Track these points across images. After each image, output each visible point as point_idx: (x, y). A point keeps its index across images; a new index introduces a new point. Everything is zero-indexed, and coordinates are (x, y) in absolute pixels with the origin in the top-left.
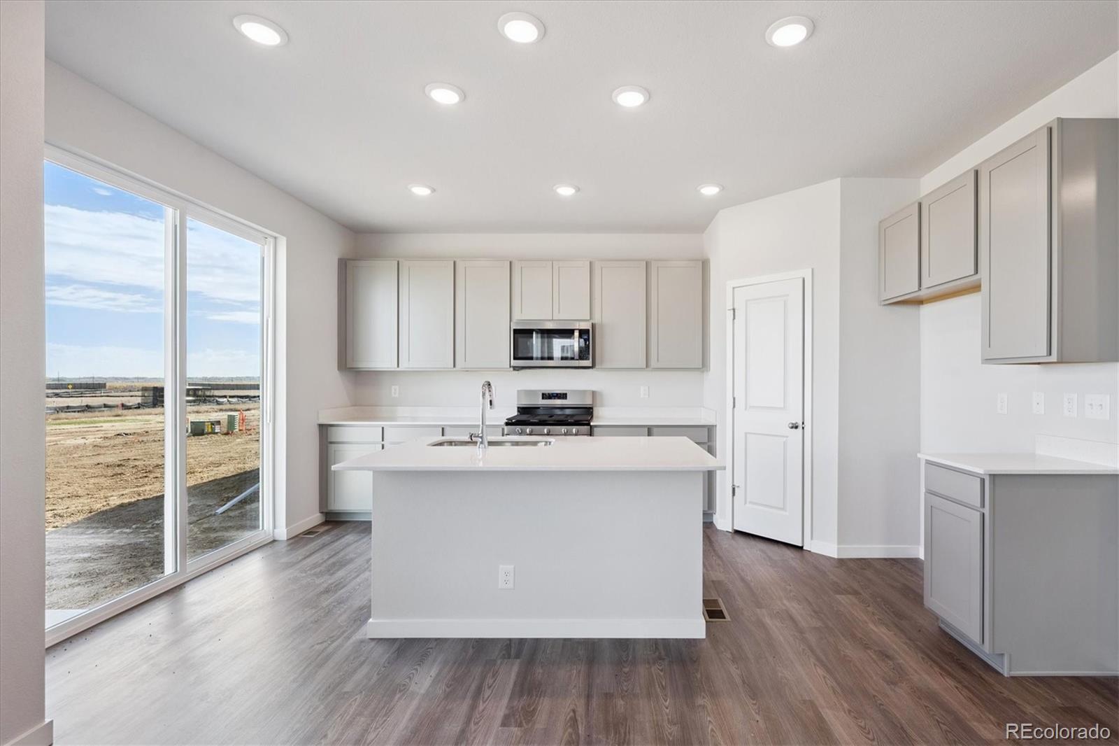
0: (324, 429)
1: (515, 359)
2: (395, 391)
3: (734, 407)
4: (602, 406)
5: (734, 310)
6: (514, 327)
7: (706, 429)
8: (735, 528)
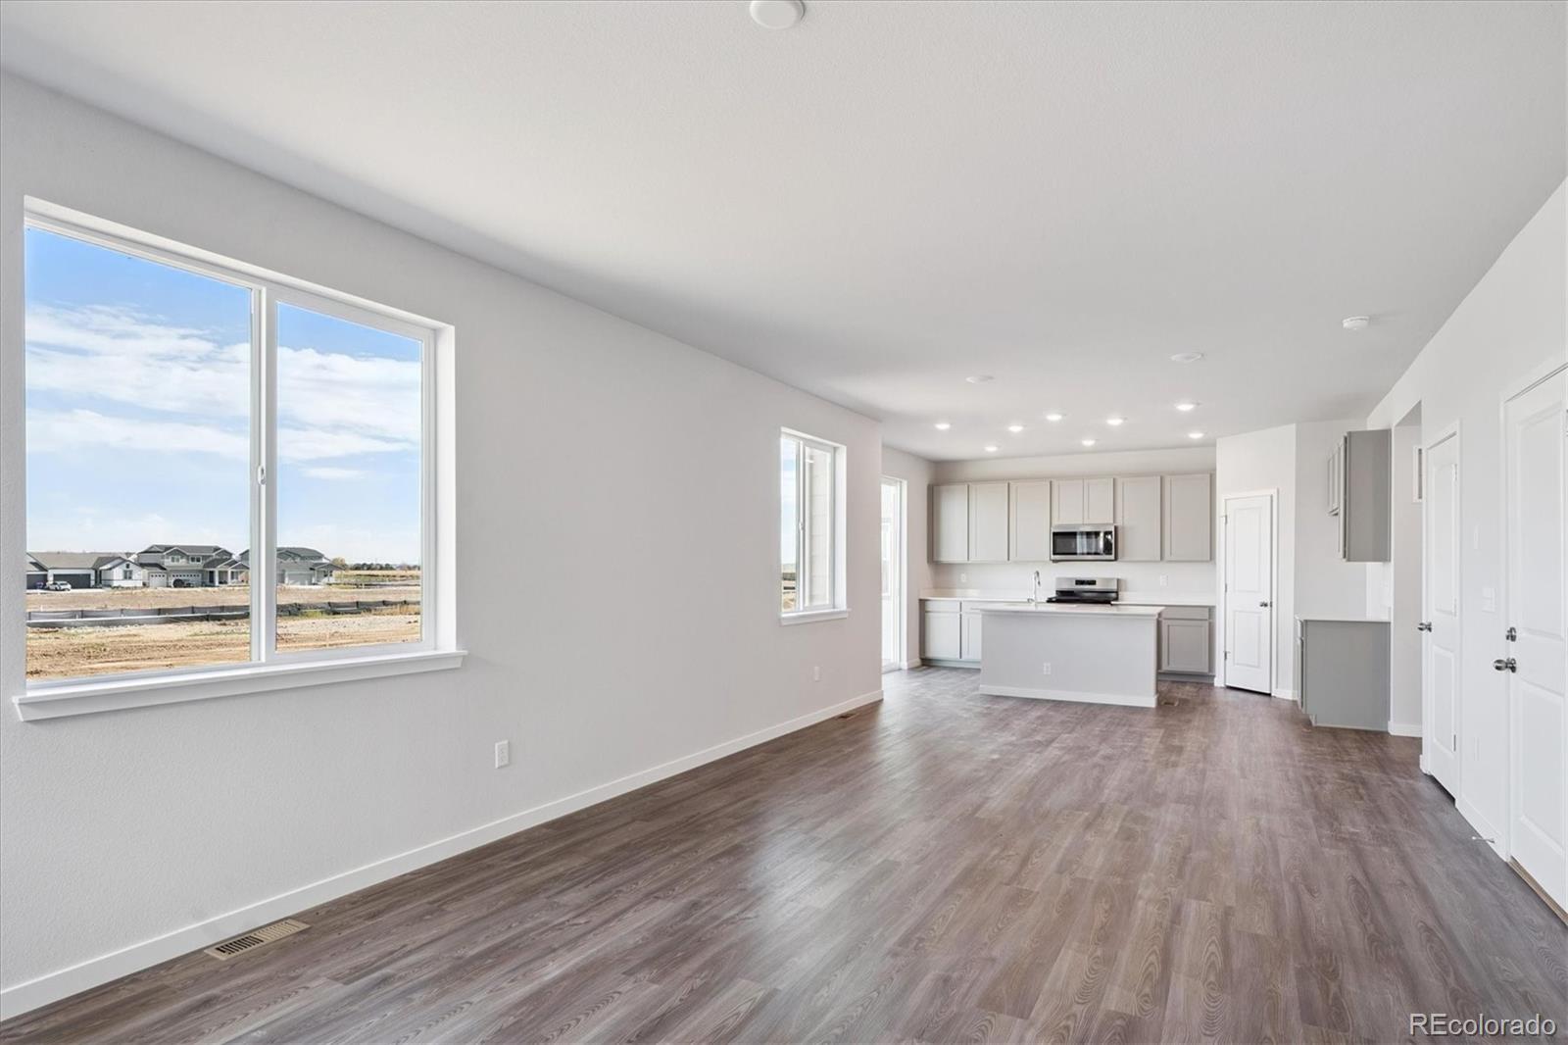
0: (923, 603)
1: (1054, 554)
2: (964, 577)
3: (1226, 591)
4: (1126, 590)
5: (1226, 517)
6: (1053, 531)
7: (1207, 610)
8: (1228, 684)
